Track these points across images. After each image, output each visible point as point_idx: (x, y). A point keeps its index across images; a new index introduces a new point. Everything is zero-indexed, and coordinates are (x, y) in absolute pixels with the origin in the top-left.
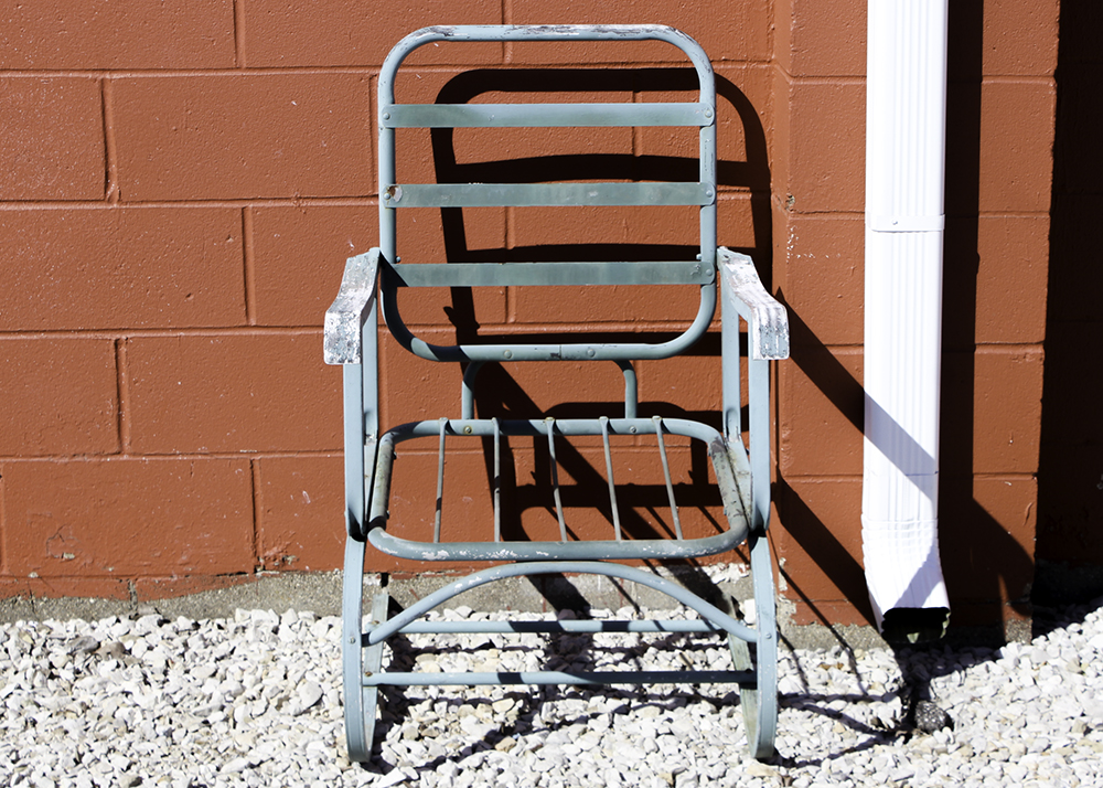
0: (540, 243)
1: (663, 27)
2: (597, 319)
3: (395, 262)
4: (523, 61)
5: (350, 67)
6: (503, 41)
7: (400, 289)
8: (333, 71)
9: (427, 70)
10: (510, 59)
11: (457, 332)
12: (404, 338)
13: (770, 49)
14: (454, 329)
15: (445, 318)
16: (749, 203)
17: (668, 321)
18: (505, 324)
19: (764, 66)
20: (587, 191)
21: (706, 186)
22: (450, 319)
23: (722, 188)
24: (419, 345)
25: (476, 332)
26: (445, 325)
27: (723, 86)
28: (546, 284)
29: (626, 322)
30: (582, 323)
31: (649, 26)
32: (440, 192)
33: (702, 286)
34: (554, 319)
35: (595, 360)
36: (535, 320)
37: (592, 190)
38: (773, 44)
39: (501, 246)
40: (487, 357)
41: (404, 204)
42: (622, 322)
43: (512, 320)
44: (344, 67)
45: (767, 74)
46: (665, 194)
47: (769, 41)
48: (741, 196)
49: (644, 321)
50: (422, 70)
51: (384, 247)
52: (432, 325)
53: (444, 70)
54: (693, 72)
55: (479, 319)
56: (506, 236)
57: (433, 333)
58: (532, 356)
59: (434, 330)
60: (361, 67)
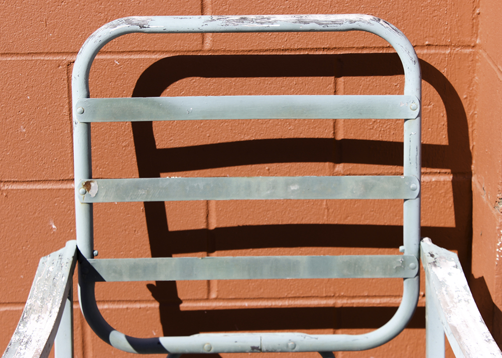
0: (241, 224)
1: (367, 18)
2: (298, 295)
3: (92, 256)
4: (223, 47)
5: (47, 53)
6: (203, 33)
7: (98, 285)
8: (29, 58)
9: (126, 57)
10: (209, 47)
11: (161, 308)
12: (103, 330)
13: (475, 34)
14: (156, 305)
15: (149, 294)
16: (450, 185)
17: (368, 296)
18: (208, 299)
19: (468, 51)
20: (287, 185)
21: (409, 179)
22: (153, 295)
23: (423, 170)
24: (118, 338)
25: (179, 308)
26: (148, 301)
27: (428, 73)
28: (247, 277)
29: (327, 297)
30: (283, 298)
31: (353, 17)
32: (137, 187)
33: (405, 279)
34: (255, 294)
35: (296, 352)
36: (237, 296)
37: (293, 183)
38: (477, 29)
39: (203, 226)
40: (187, 351)
41: (101, 200)
42: (322, 297)
43: (213, 295)
44: (41, 53)
45: (471, 58)
46: (368, 187)
47: (474, 26)
48: (442, 178)
49: (343, 297)
50: (120, 57)
51: (80, 241)
52: (135, 301)
53: (143, 56)
54: (396, 57)
55: (181, 296)
56: (207, 216)
57: (136, 309)
58: (232, 350)
59: (138, 306)
60: (58, 53)
